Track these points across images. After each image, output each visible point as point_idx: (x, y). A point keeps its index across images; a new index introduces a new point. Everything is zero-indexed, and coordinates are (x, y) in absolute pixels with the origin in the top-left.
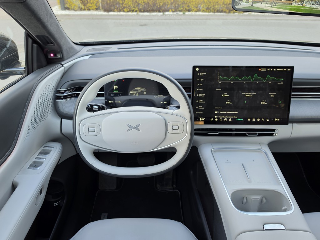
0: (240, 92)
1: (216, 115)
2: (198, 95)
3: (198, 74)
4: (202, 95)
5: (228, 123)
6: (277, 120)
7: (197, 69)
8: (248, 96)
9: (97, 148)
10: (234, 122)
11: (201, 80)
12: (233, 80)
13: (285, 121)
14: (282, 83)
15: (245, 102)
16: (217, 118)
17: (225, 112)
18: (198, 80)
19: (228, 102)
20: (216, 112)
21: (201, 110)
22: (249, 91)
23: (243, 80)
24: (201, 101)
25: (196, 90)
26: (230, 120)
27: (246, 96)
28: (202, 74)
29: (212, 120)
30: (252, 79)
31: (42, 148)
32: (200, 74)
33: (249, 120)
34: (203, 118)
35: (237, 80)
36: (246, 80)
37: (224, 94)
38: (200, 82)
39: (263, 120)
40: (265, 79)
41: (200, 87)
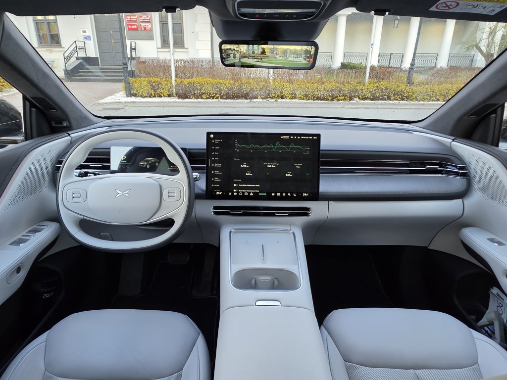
0: (261, 162)
1: (235, 188)
2: (213, 165)
3: (213, 141)
4: (218, 165)
5: (248, 198)
6: (305, 194)
7: (212, 136)
8: (270, 166)
9: (82, 217)
10: (256, 197)
11: (217, 148)
12: (251, 148)
13: (316, 196)
14: (308, 153)
15: (268, 174)
16: (236, 192)
17: (244, 185)
18: (213, 147)
19: (248, 173)
20: (235, 185)
21: (217, 183)
22: (271, 161)
23: (264, 149)
24: (217, 172)
25: (211, 159)
26: (252, 194)
27: (269, 166)
28: (217, 141)
29: (230, 194)
30: (274, 148)
31: (35, 226)
32: (215, 141)
33: (273, 194)
34: (220, 192)
35: (257, 148)
36: (267, 149)
37: (243, 164)
38: (215, 150)
39: (289, 194)
40: (288, 148)
41: (215, 156)
